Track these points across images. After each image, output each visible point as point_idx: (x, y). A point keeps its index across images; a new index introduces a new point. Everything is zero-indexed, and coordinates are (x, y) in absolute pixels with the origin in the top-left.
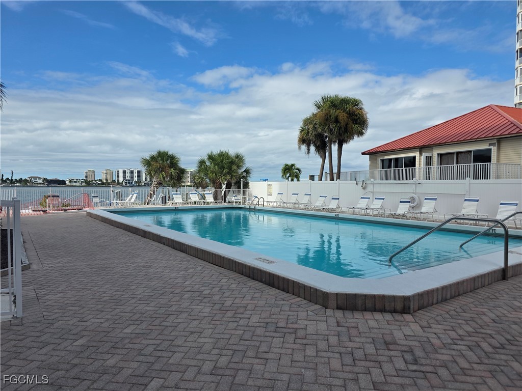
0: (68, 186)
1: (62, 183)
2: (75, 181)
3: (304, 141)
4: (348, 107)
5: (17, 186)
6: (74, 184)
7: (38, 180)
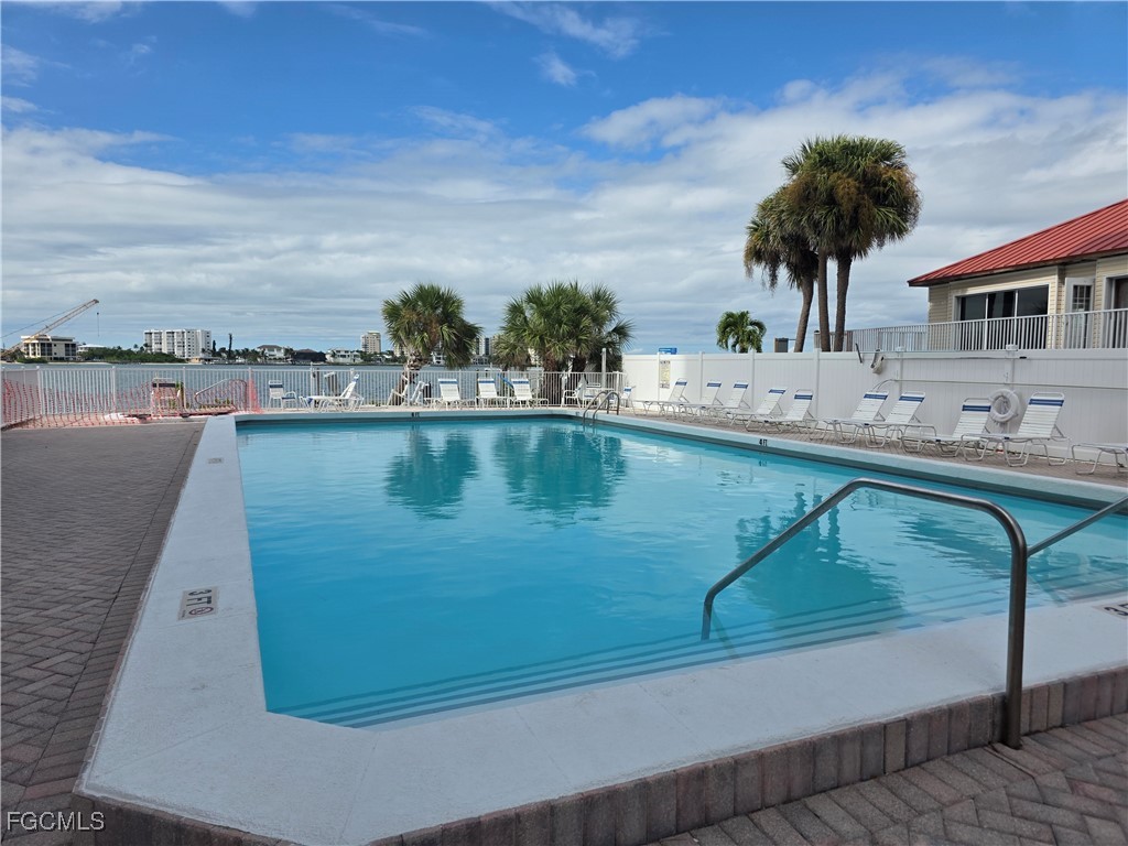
0: (330, 364)
1: (318, 357)
2: (343, 353)
3: (755, 254)
4: (863, 163)
5: (238, 364)
6: (341, 360)
7: (275, 352)
